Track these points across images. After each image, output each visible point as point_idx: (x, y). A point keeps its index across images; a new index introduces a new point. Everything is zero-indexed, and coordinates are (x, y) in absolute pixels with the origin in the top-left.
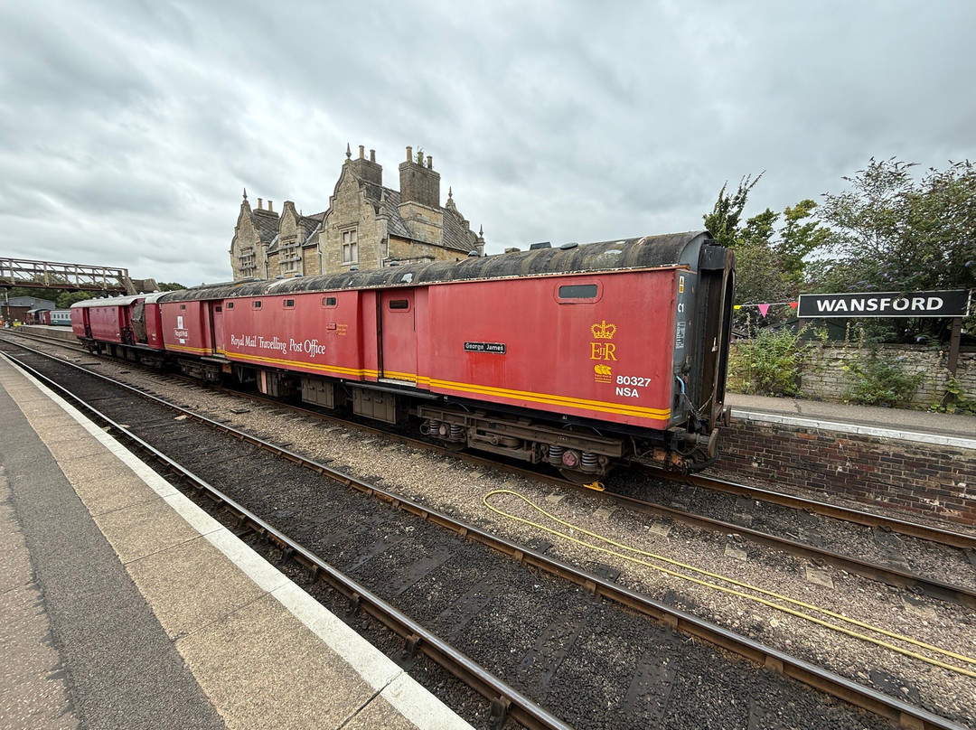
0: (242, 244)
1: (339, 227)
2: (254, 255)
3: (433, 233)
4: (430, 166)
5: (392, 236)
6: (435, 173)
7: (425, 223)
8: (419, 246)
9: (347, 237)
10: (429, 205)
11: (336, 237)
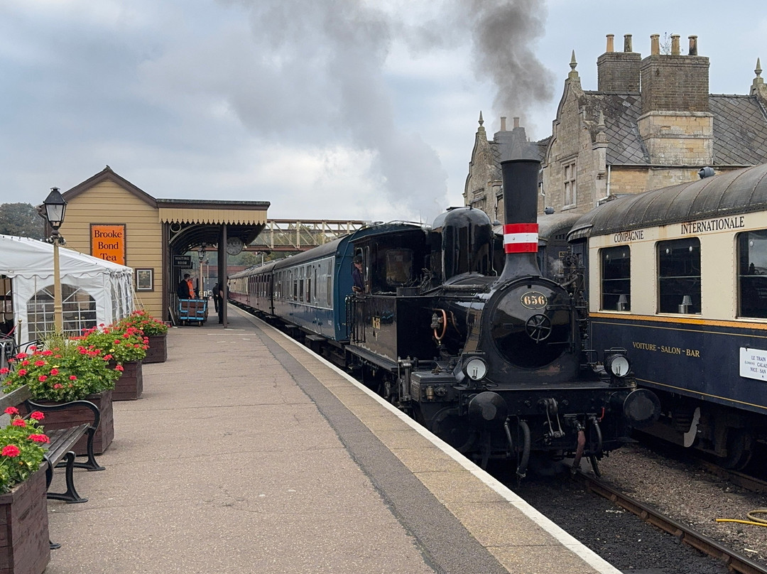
0: (475, 184)
1: (560, 161)
2: (485, 199)
3: (691, 150)
4: (693, 50)
5: (614, 168)
6: (701, 58)
7: (676, 137)
8: (665, 172)
9: (569, 171)
10: (686, 108)
11: (558, 173)
